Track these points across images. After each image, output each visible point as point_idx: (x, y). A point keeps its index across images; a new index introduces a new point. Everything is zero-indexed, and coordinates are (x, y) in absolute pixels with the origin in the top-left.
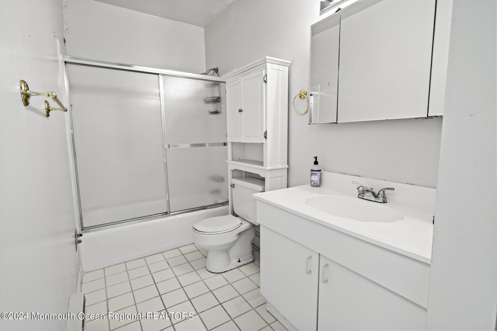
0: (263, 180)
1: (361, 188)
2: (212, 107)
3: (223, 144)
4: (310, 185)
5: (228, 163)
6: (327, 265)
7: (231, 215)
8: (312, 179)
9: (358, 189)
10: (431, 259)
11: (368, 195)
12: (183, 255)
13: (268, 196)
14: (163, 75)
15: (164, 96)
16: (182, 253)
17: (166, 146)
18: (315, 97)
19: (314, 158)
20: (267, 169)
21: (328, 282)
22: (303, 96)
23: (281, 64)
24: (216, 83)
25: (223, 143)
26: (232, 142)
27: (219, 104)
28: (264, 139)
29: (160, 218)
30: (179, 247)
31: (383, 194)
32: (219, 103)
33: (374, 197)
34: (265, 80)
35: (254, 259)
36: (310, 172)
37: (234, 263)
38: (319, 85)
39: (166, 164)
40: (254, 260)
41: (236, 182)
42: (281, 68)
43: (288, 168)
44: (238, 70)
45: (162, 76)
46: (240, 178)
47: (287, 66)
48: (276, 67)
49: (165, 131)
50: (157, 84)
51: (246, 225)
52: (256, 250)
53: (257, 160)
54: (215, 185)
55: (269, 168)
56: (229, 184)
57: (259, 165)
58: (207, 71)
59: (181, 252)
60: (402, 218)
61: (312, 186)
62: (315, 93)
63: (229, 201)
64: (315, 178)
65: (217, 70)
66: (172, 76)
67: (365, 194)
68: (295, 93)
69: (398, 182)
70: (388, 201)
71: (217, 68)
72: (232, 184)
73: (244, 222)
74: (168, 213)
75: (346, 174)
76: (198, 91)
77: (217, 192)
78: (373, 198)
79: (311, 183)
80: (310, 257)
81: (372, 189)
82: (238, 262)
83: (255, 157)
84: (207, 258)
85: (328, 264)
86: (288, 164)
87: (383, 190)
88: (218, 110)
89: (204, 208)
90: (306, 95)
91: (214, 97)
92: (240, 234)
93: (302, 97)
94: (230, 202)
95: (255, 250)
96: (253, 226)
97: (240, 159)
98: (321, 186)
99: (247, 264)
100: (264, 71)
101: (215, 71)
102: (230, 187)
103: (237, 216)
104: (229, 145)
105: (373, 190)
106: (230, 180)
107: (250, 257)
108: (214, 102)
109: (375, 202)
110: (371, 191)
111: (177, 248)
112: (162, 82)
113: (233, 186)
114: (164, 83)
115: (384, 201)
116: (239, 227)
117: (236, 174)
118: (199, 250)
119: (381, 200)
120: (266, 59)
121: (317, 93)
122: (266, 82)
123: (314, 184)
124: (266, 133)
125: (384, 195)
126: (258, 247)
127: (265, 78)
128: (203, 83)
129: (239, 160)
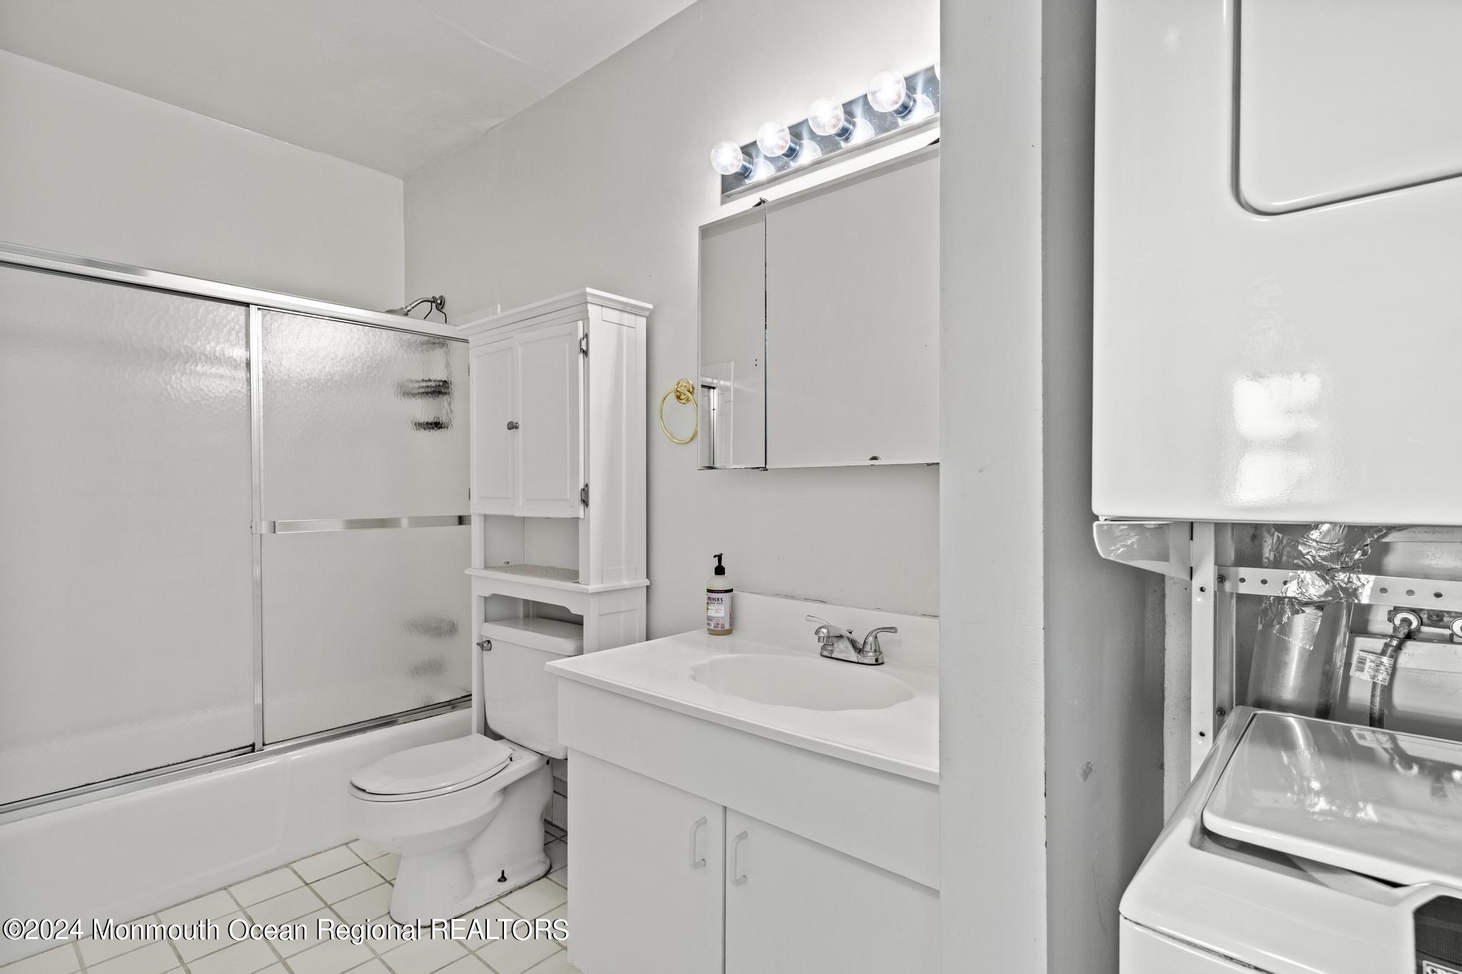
0: (577, 622)
1: (825, 631)
2: (424, 409)
3: (457, 520)
4: (707, 632)
5: (470, 575)
6: (743, 836)
7: (479, 734)
8: (712, 613)
9: (817, 632)
10: (940, 774)
11: (843, 649)
12: (307, 884)
13: (590, 665)
14: (261, 307)
15: (264, 372)
16: (302, 879)
17: (264, 528)
18: (721, 394)
19: (715, 557)
20: (590, 592)
21: (746, 880)
22: (685, 395)
23: (624, 309)
24: (439, 342)
25: (457, 518)
26: (485, 515)
27: (445, 402)
28: (582, 507)
29: (227, 766)
30: (294, 862)
31: (875, 643)
32: (445, 399)
33: (855, 651)
34: (584, 348)
35: (551, 867)
36: (705, 595)
37: (488, 885)
38: (732, 363)
39: (259, 585)
40: (549, 870)
41: (497, 632)
42: (627, 319)
43: (648, 587)
44: (508, 313)
45: (260, 312)
46: (510, 620)
47: (644, 316)
48: (614, 315)
49: (262, 478)
50: (242, 334)
51: (526, 763)
52: (557, 838)
53: (561, 567)
54: (426, 648)
55: (593, 587)
56: (475, 640)
57: (565, 581)
58: (410, 305)
59: (300, 877)
60: (910, 697)
61: (713, 633)
62: (722, 382)
63: (471, 695)
64: (719, 612)
65: (440, 304)
66: (296, 312)
67: (836, 645)
68: (664, 386)
69: (905, 613)
70: (886, 660)
71: (441, 297)
72: (484, 639)
73: (519, 753)
74: (257, 747)
75: (793, 597)
76: (381, 360)
77: (432, 668)
78: (853, 656)
79: (709, 624)
80: (702, 822)
81: (851, 633)
82: (499, 880)
83: (556, 559)
84: (396, 883)
85: (745, 832)
86: (648, 577)
87: (875, 634)
88: (443, 419)
89: (387, 721)
90: (691, 393)
91: (430, 380)
92: (505, 791)
93: (682, 397)
94: (474, 697)
95: (555, 838)
96: (548, 763)
97: (508, 563)
98: (734, 631)
99: (526, 885)
100: (580, 323)
101: (434, 305)
102: (475, 649)
103: (497, 737)
104: (476, 524)
105: (853, 636)
106: (478, 629)
107: (539, 861)
108: (430, 395)
109: (858, 663)
110: (848, 639)
111: (287, 866)
112: (260, 329)
113: (486, 645)
114: (266, 331)
115: (877, 660)
116: (505, 769)
117: (496, 609)
118: (365, 863)
119: (870, 657)
120: (585, 294)
121: (728, 383)
122: (585, 353)
123: (715, 627)
124: (585, 490)
125: (875, 646)
126: (562, 830)
127: (584, 343)
128: (398, 339)
129: (508, 567)
